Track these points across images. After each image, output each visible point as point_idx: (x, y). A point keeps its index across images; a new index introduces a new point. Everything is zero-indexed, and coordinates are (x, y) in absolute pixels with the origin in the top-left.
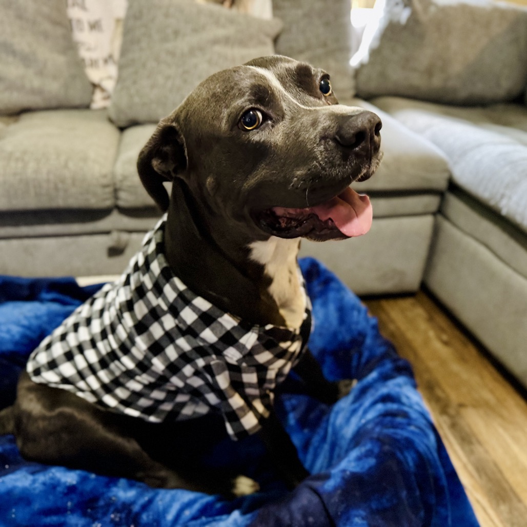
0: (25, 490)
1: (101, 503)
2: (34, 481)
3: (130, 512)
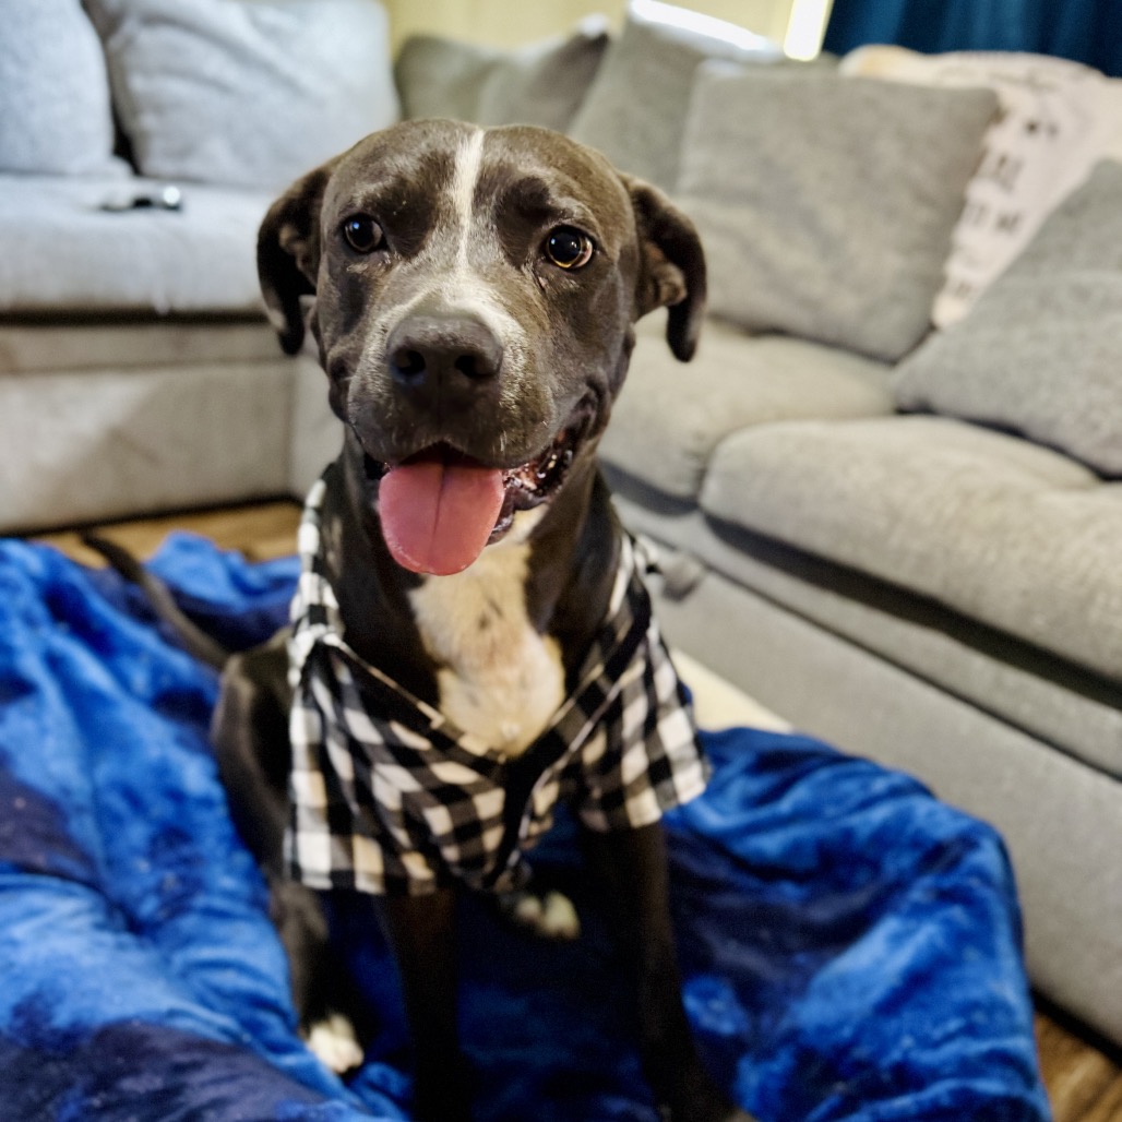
2: (160, 745)
3: (187, 896)
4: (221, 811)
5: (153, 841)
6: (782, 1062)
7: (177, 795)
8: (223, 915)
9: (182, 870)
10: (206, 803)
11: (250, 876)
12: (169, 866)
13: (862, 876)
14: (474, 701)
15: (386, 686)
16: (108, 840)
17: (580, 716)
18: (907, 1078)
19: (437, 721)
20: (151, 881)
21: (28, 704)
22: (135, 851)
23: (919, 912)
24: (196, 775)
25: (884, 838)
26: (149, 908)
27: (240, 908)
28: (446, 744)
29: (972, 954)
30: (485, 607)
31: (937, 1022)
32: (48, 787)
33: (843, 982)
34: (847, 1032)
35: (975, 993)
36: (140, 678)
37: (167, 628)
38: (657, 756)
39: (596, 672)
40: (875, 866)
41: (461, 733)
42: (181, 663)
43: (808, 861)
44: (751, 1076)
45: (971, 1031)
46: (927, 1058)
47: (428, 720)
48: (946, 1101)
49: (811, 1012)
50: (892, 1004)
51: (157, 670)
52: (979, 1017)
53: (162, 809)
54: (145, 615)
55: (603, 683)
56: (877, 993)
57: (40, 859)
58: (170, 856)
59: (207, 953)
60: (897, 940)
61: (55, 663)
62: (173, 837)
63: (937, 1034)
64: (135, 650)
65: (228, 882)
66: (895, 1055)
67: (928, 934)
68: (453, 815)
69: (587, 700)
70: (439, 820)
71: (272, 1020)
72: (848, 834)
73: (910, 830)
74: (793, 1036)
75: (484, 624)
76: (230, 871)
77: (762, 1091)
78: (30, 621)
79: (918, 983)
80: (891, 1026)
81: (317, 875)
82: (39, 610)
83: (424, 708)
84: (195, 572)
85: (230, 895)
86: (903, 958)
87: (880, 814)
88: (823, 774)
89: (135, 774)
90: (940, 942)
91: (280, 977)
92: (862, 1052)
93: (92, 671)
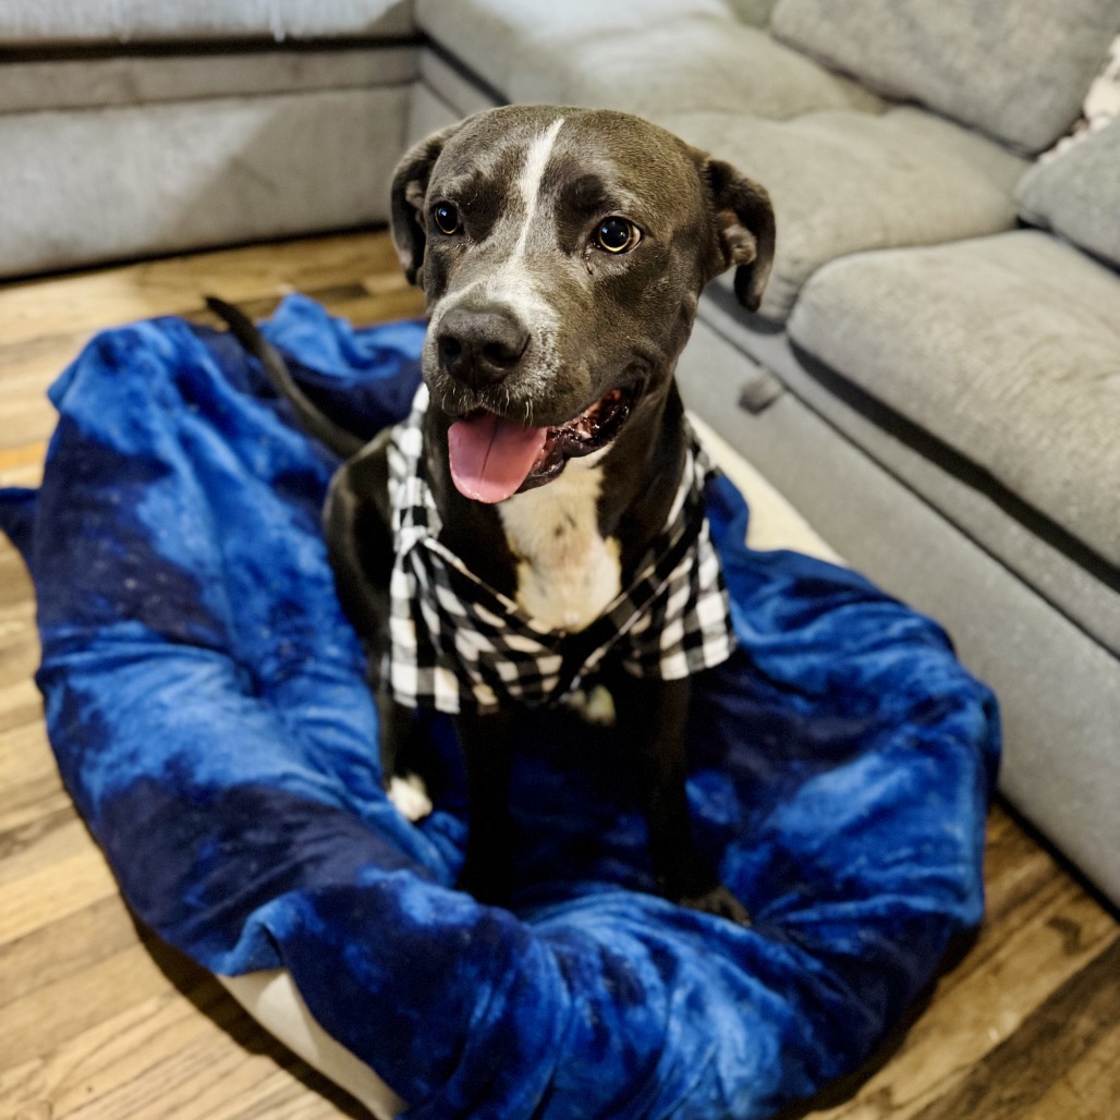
0: (260, 524)
1: (299, 621)
2: (279, 527)
3: (300, 661)
4: (329, 590)
5: (273, 610)
6: (761, 855)
7: (293, 574)
8: (329, 680)
9: (296, 638)
10: (317, 581)
11: (351, 647)
12: (285, 633)
13: (861, 708)
14: (543, 592)
15: (472, 582)
16: (236, 607)
17: (631, 606)
18: (856, 889)
19: (511, 607)
20: (270, 646)
21: (167, 483)
22: (258, 619)
23: (897, 756)
24: (308, 556)
25: (886, 681)
26: (269, 668)
27: (342, 674)
28: (518, 624)
29: (934, 799)
30: (561, 519)
31: (891, 849)
32: (185, 561)
33: (823, 799)
34: (815, 845)
35: (929, 830)
36: (261, 460)
37: (284, 404)
38: (692, 629)
39: (649, 572)
40: (874, 703)
41: (530, 618)
42: (295, 442)
43: (818, 686)
44: (736, 860)
45: (918, 859)
46: (876, 876)
47: (504, 608)
48: (882, 911)
49: (791, 818)
50: (857, 829)
51: (277, 450)
52: (928, 848)
53: (280, 584)
54: (265, 392)
55: (653, 581)
56: (845, 818)
57: (180, 629)
58: (287, 625)
59: (313, 712)
60: (874, 775)
61: (187, 443)
62: (289, 608)
63: (889, 858)
64: (257, 433)
65: (333, 651)
66: (850, 870)
67: (900, 776)
68: (519, 669)
69: (639, 593)
70: (508, 671)
71: (362, 772)
72: (856, 672)
73: (910, 679)
74: (774, 835)
75: (559, 532)
76: (335, 641)
77: (741, 875)
78: (164, 404)
79: (881, 816)
80: (854, 845)
81: (406, 696)
82: (172, 392)
83: (502, 599)
84: (308, 341)
85: (334, 662)
86: (875, 793)
87: (888, 659)
88: (848, 610)
89: (255, 551)
90: (908, 786)
91: (371, 738)
92: (825, 862)
93: (221, 454)
